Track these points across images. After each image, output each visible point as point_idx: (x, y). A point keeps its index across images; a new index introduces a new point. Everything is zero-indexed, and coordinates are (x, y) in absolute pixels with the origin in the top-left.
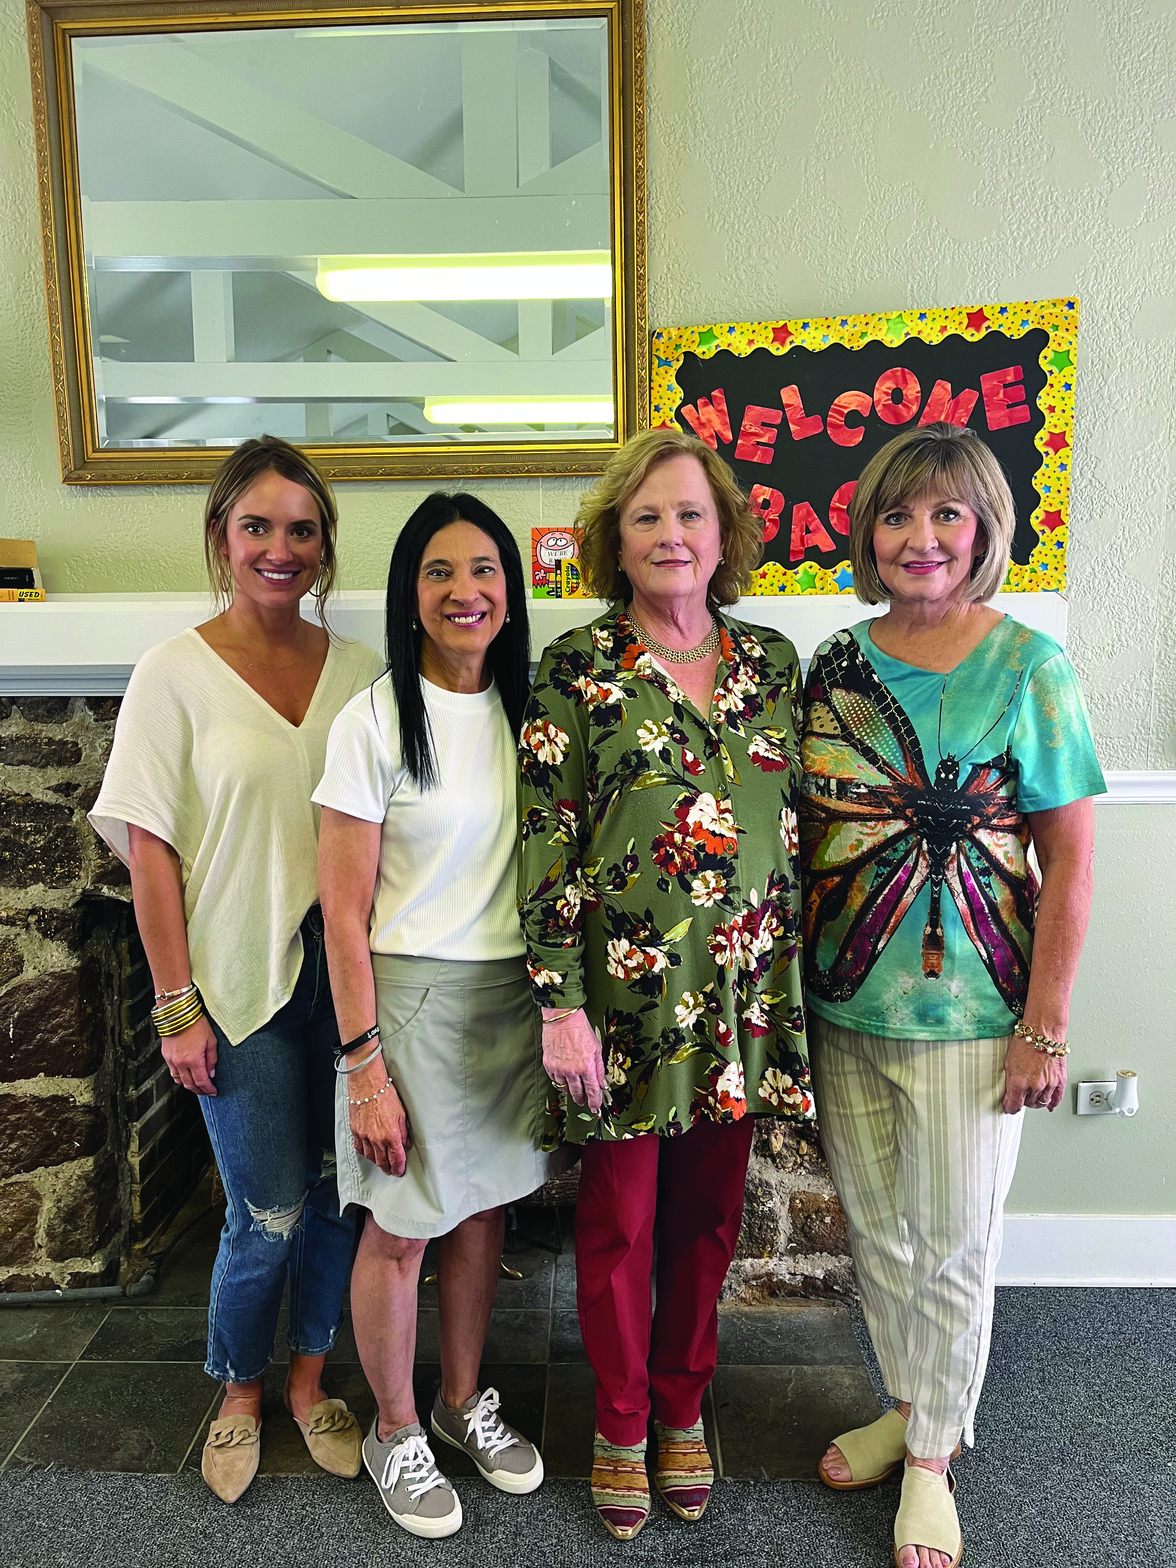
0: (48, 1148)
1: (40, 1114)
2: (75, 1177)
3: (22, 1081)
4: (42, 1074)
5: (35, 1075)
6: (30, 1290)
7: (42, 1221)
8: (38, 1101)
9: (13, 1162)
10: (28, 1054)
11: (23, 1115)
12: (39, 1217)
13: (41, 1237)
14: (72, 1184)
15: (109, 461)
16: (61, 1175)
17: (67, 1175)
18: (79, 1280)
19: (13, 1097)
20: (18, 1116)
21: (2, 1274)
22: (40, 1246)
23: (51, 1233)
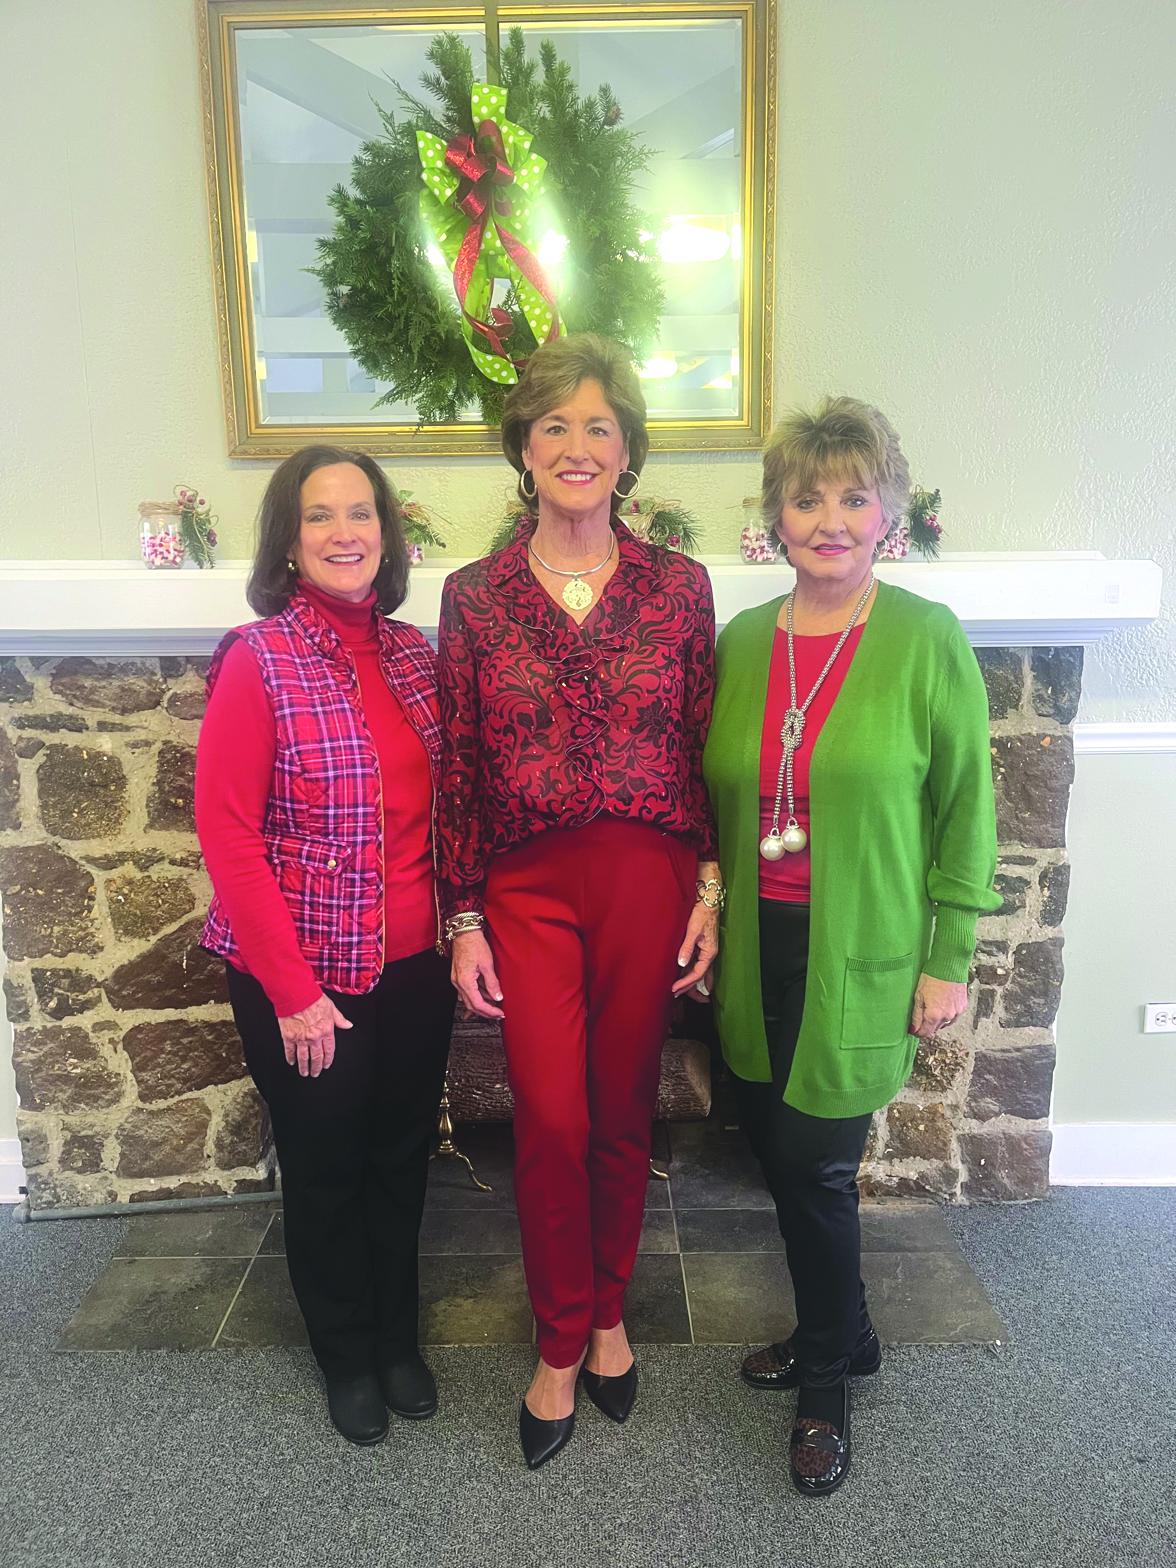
0: (218, 1067)
1: (210, 1038)
2: (241, 1094)
3: (194, 1007)
4: (212, 1001)
5: (206, 1002)
6: (199, 1196)
7: (211, 1134)
8: (210, 1026)
9: (185, 1081)
10: (200, 983)
11: (195, 1039)
12: (208, 1131)
13: (210, 1148)
14: (239, 1100)
15: (271, 436)
16: (229, 1093)
17: (235, 1092)
18: (244, 1186)
19: (185, 1022)
20: (190, 1039)
21: (172, 1182)
22: (209, 1156)
23: (219, 1145)
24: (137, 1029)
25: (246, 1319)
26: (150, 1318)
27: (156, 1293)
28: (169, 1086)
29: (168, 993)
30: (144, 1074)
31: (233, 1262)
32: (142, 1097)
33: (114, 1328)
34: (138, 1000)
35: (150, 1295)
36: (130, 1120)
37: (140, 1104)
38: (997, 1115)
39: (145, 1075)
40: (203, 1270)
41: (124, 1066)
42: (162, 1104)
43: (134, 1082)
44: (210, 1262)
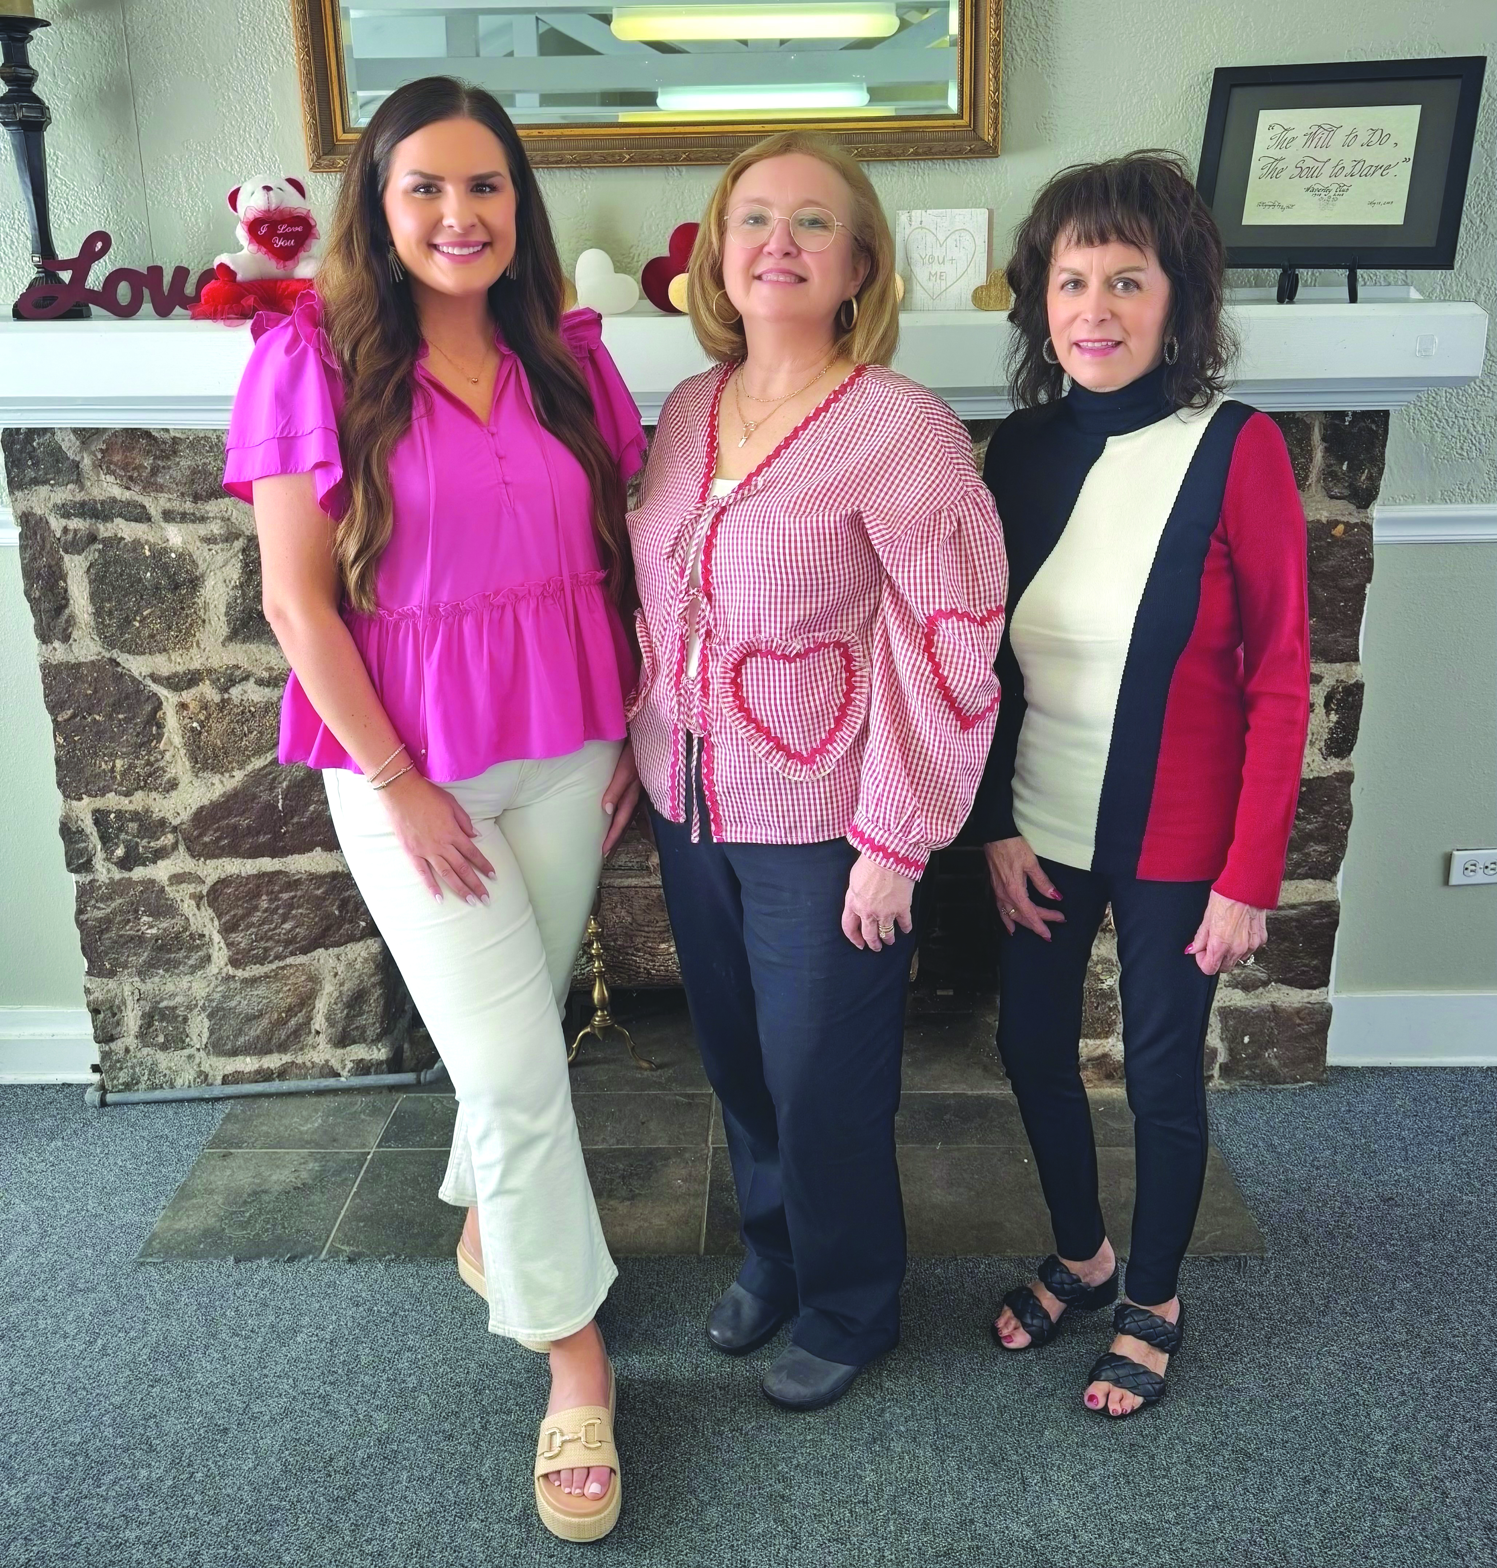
0: (328, 928)
1: (319, 892)
2: (359, 960)
3: (296, 856)
4: (319, 849)
5: (311, 850)
6: (305, 1078)
7: (321, 1005)
8: (313, 878)
9: (287, 944)
10: (302, 827)
11: (299, 893)
12: (317, 1002)
13: (319, 1022)
14: (357, 967)
16: (343, 958)
17: (351, 956)
18: (363, 1068)
19: (285, 874)
20: (293, 894)
21: (273, 1061)
22: (318, 1033)
23: (330, 1019)
24: (223, 882)
25: (362, 1224)
26: (248, 1222)
27: (255, 1193)
28: (266, 950)
29: (262, 839)
30: (234, 935)
31: (347, 1157)
32: (234, 962)
33: (207, 1233)
34: (223, 848)
35: (249, 1195)
36: (219, 989)
37: (231, 971)
38: (1265, 984)
39: (236, 937)
40: (311, 1166)
41: (209, 925)
42: (256, 970)
43: (222, 944)
44: (319, 1156)
